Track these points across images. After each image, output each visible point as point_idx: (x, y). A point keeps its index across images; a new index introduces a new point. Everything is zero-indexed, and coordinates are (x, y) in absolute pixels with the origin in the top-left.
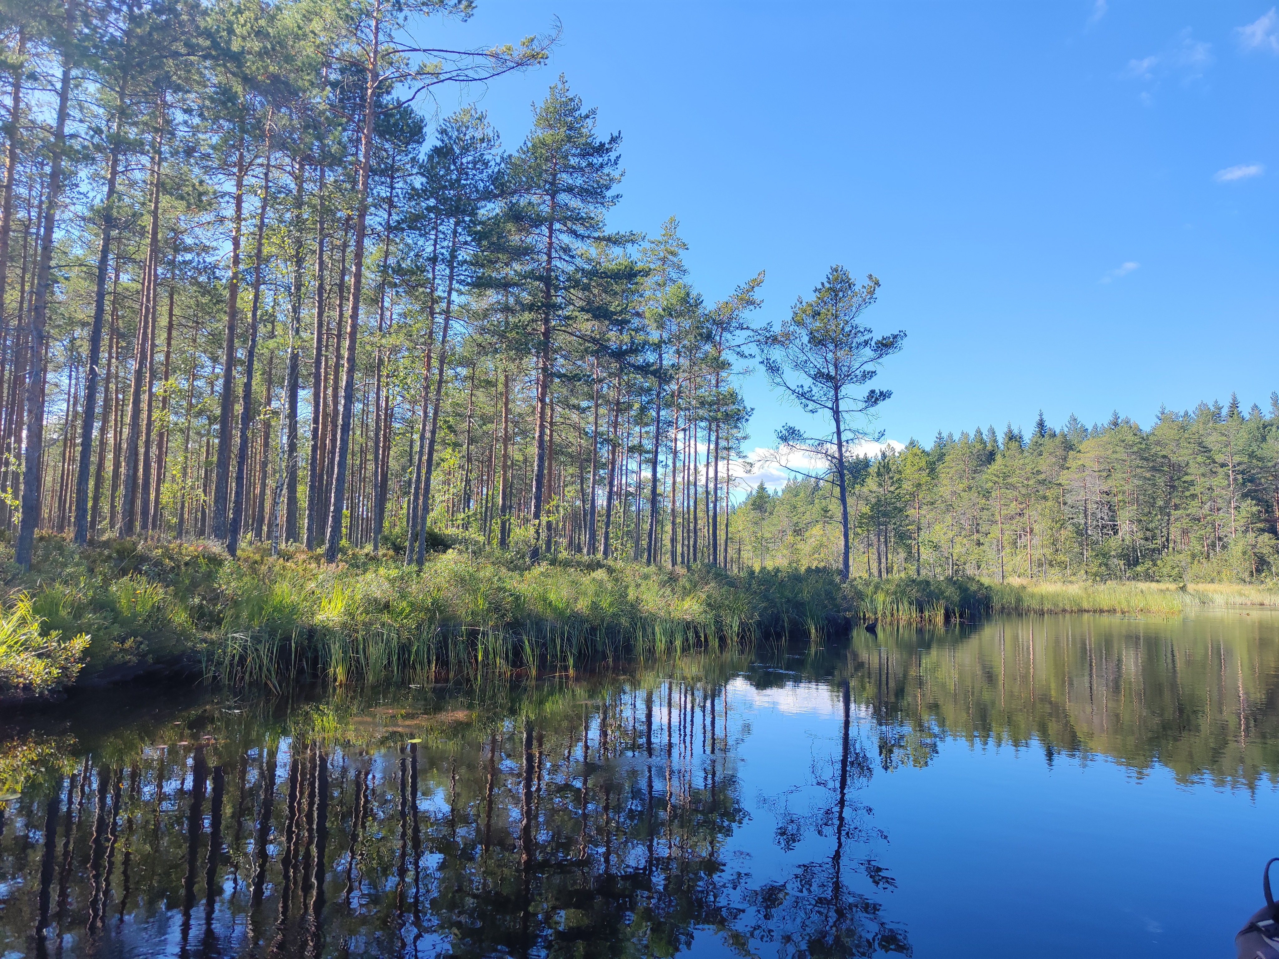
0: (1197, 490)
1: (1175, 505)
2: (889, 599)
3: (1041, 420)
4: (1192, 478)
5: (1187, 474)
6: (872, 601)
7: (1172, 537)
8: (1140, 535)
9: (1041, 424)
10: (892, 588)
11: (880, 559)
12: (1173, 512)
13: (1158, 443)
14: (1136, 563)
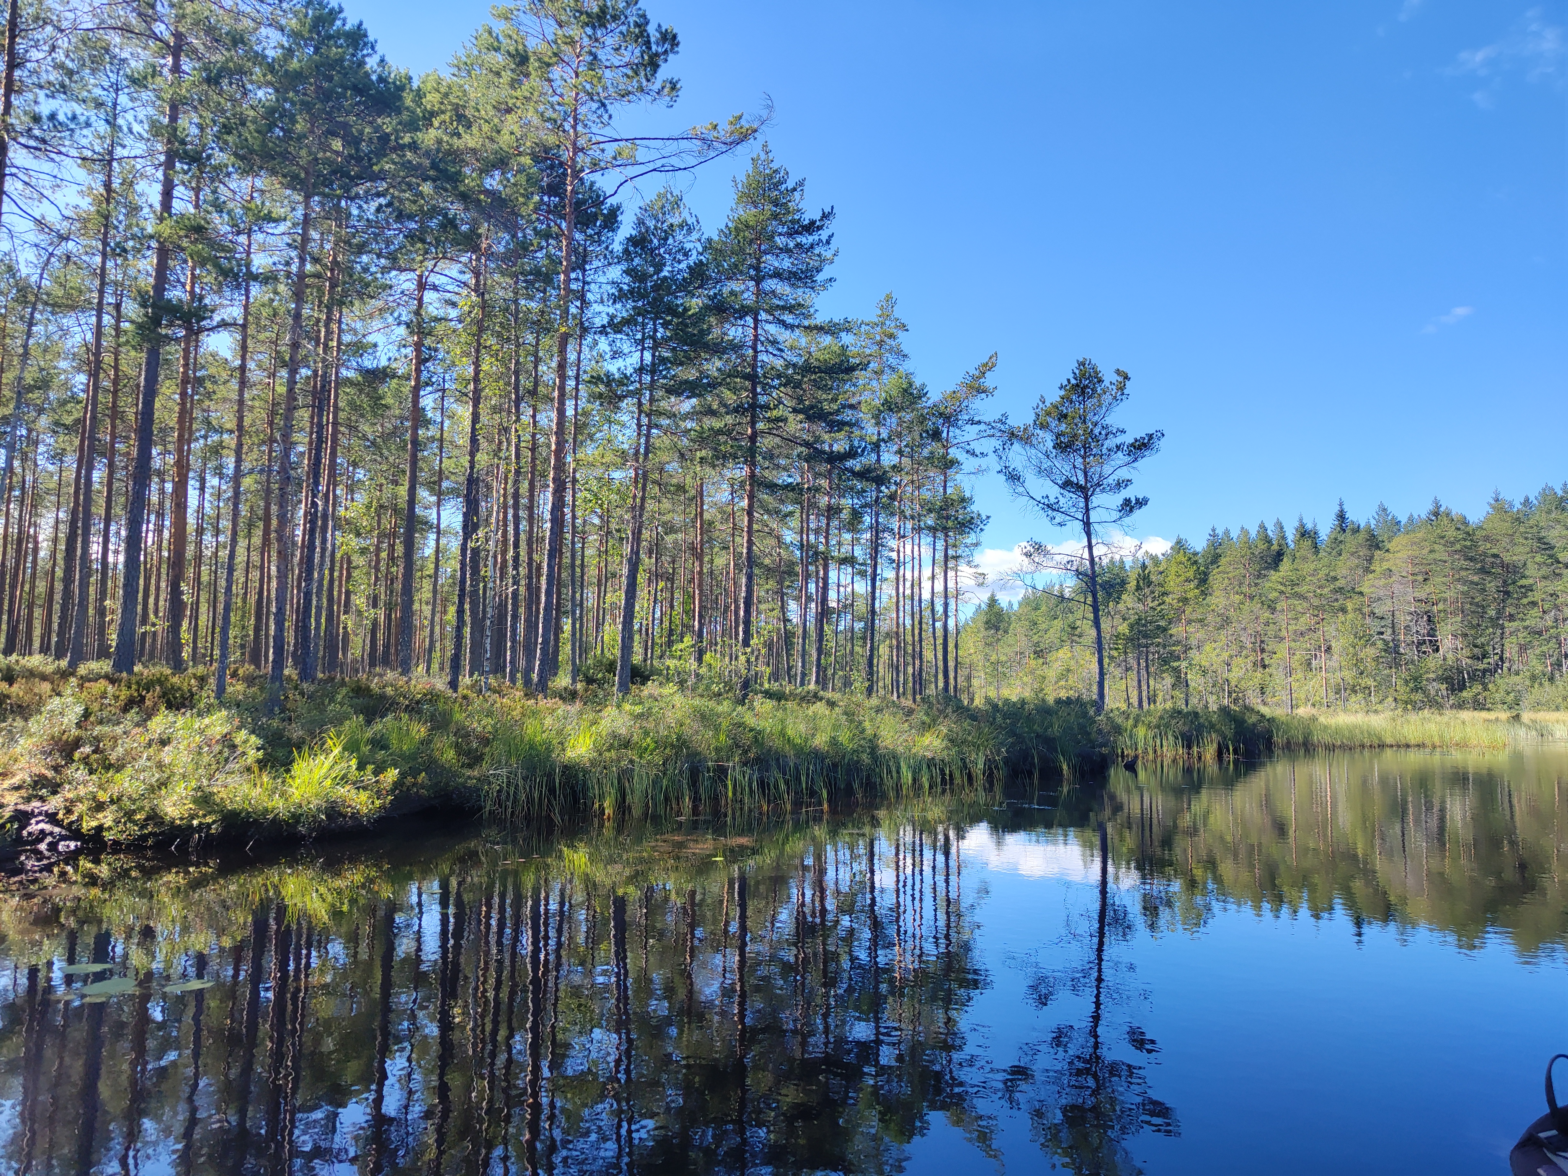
0: (1537, 596)
1: (1511, 615)
2: (1150, 734)
3: (1342, 511)
4: (1530, 581)
5: (1524, 577)
6: (1131, 737)
7: (1507, 655)
8: (1466, 652)
9: (1341, 516)
10: (1155, 721)
11: (1140, 686)
12: (1506, 624)
13: (1487, 539)
14: (1462, 688)
